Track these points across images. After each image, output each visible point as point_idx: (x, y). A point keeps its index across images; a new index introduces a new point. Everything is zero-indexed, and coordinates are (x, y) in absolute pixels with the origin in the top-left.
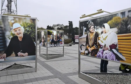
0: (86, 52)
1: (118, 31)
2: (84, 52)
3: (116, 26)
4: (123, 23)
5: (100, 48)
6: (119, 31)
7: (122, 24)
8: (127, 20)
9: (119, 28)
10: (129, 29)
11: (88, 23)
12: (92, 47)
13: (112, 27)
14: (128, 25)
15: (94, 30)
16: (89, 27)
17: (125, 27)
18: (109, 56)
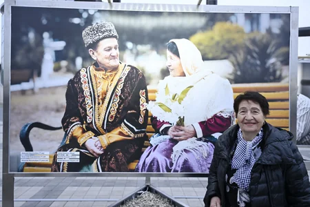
0: (73, 156)
1: (235, 73)
2: (48, 160)
3: (225, 55)
4: (251, 47)
5: (157, 131)
6: (239, 73)
7: (249, 52)
8: (265, 41)
9: (238, 64)
10: (271, 70)
11: (76, 21)
12: (109, 130)
13: (210, 56)
14: (269, 56)
15: (121, 59)
16: (88, 40)
17: (258, 62)
18: (198, 161)
